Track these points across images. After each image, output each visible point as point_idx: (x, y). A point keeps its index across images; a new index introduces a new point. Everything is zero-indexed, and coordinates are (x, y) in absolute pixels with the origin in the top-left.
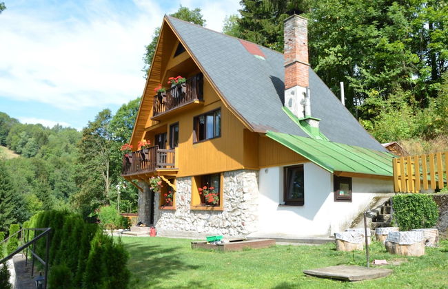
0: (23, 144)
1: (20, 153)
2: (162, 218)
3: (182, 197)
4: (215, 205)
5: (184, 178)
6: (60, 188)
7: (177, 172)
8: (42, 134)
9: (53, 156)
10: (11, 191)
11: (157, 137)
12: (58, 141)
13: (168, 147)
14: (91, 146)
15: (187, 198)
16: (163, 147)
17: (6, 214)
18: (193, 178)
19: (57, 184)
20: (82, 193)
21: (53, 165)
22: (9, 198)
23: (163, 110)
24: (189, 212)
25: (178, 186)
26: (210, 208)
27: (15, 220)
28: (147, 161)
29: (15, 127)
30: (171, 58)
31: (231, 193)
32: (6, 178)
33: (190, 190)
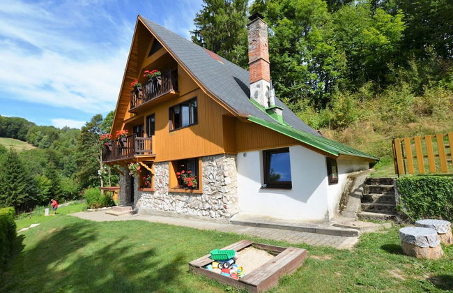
0: (39, 140)
1: (37, 146)
2: (142, 198)
3: (160, 180)
4: (195, 188)
5: (161, 163)
6: (68, 168)
7: (154, 158)
8: (54, 133)
9: (62, 147)
10: (23, 174)
11: (135, 128)
12: (67, 137)
13: (145, 135)
14: (88, 140)
15: (166, 181)
16: (140, 135)
17: (18, 191)
18: (171, 163)
19: (66, 166)
20: (82, 172)
21: (63, 153)
22: (21, 179)
23: (140, 103)
24: (167, 194)
25: (156, 171)
26: (189, 191)
27: (27, 194)
28: (125, 148)
29: (32, 128)
30: (146, 57)
31: (211, 177)
32: (18, 164)
33: (167, 174)
